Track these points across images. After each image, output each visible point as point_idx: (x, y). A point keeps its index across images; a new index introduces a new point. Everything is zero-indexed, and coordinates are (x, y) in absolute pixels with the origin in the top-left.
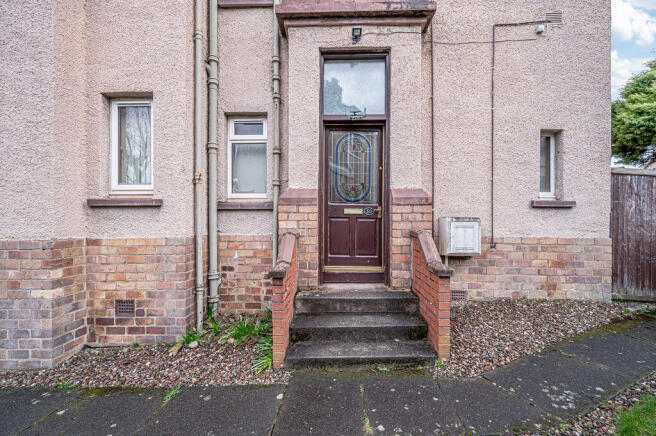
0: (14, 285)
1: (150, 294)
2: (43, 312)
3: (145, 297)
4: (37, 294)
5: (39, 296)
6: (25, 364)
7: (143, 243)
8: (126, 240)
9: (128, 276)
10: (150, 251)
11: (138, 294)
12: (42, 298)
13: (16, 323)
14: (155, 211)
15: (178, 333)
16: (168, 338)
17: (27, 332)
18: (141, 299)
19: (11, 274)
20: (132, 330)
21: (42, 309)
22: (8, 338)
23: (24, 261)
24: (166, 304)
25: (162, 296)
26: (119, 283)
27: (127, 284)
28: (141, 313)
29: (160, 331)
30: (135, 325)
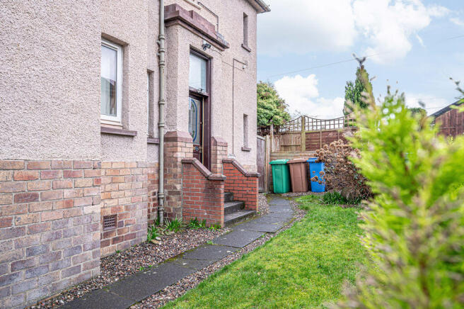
0: (69, 204)
1: (127, 208)
2: (94, 225)
3: (124, 211)
4: (88, 210)
5: (90, 211)
6: (77, 279)
7: (123, 166)
8: (112, 163)
9: (113, 194)
10: (128, 172)
11: (120, 209)
12: (93, 213)
13: (70, 241)
14: (130, 139)
15: (143, 235)
16: (138, 240)
17: (80, 247)
18: (121, 212)
19: (67, 193)
20: (115, 240)
21: (93, 223)
22: (62, 258)
23: (79, 180)
24: (137, 214)
25: (135, 208)
26: (106, 201)
27: (112, 201)
28: (121, 224)
29: (133, 236)
30: (117, 236)
